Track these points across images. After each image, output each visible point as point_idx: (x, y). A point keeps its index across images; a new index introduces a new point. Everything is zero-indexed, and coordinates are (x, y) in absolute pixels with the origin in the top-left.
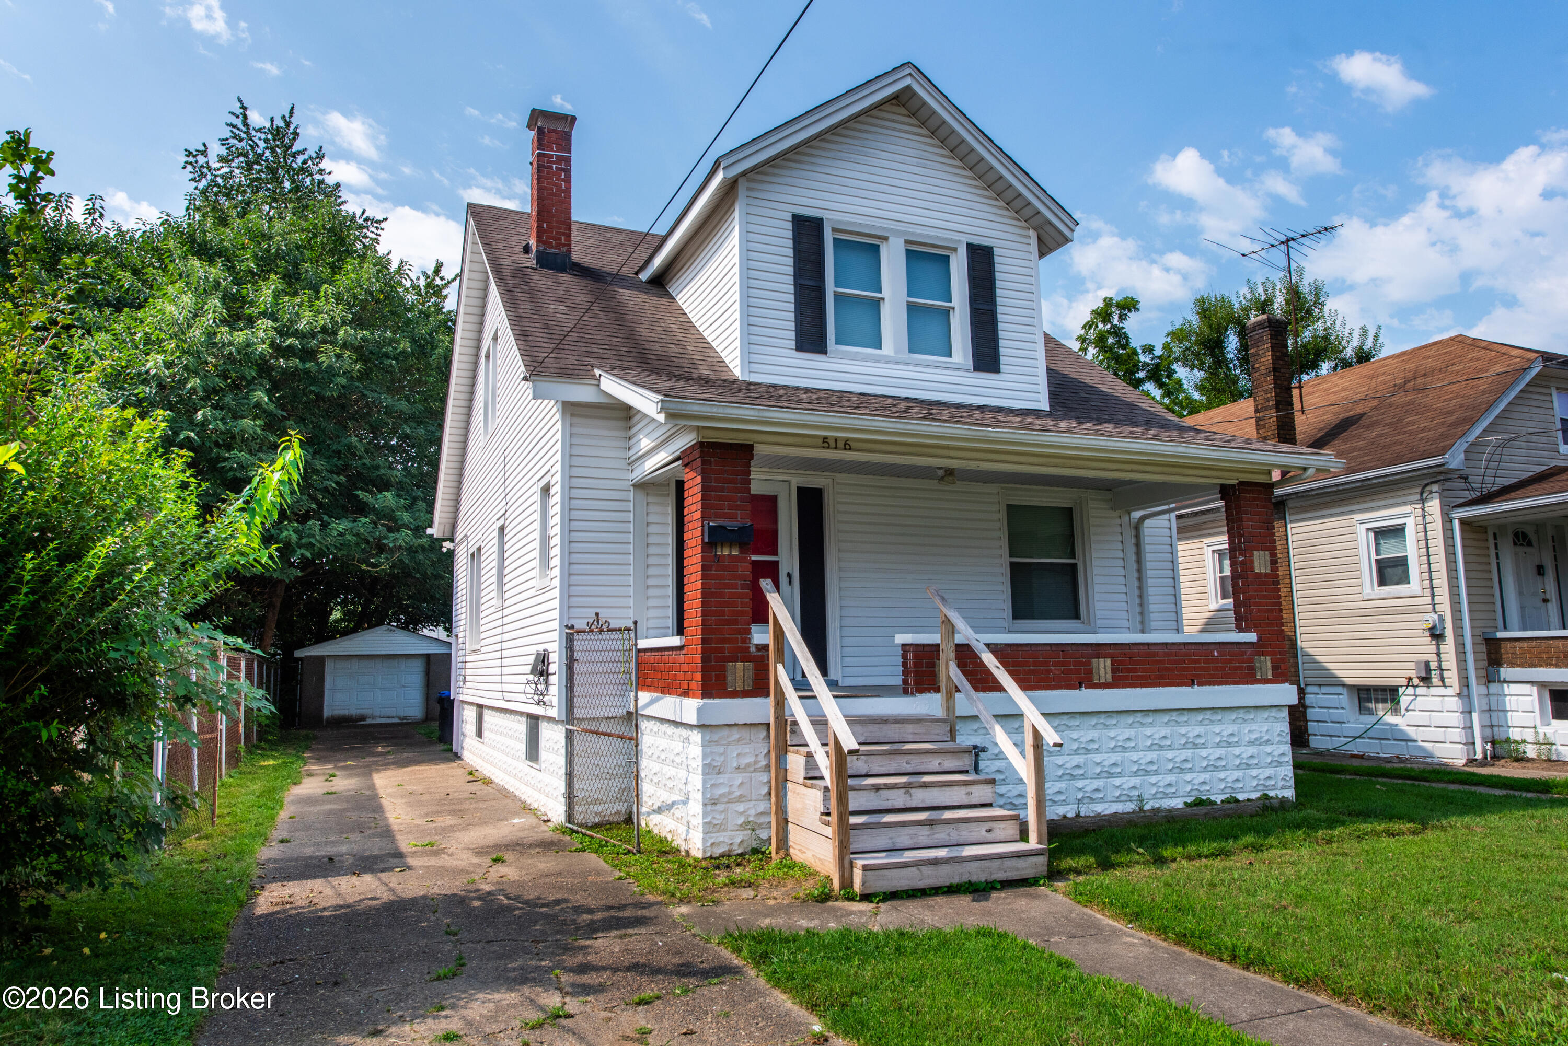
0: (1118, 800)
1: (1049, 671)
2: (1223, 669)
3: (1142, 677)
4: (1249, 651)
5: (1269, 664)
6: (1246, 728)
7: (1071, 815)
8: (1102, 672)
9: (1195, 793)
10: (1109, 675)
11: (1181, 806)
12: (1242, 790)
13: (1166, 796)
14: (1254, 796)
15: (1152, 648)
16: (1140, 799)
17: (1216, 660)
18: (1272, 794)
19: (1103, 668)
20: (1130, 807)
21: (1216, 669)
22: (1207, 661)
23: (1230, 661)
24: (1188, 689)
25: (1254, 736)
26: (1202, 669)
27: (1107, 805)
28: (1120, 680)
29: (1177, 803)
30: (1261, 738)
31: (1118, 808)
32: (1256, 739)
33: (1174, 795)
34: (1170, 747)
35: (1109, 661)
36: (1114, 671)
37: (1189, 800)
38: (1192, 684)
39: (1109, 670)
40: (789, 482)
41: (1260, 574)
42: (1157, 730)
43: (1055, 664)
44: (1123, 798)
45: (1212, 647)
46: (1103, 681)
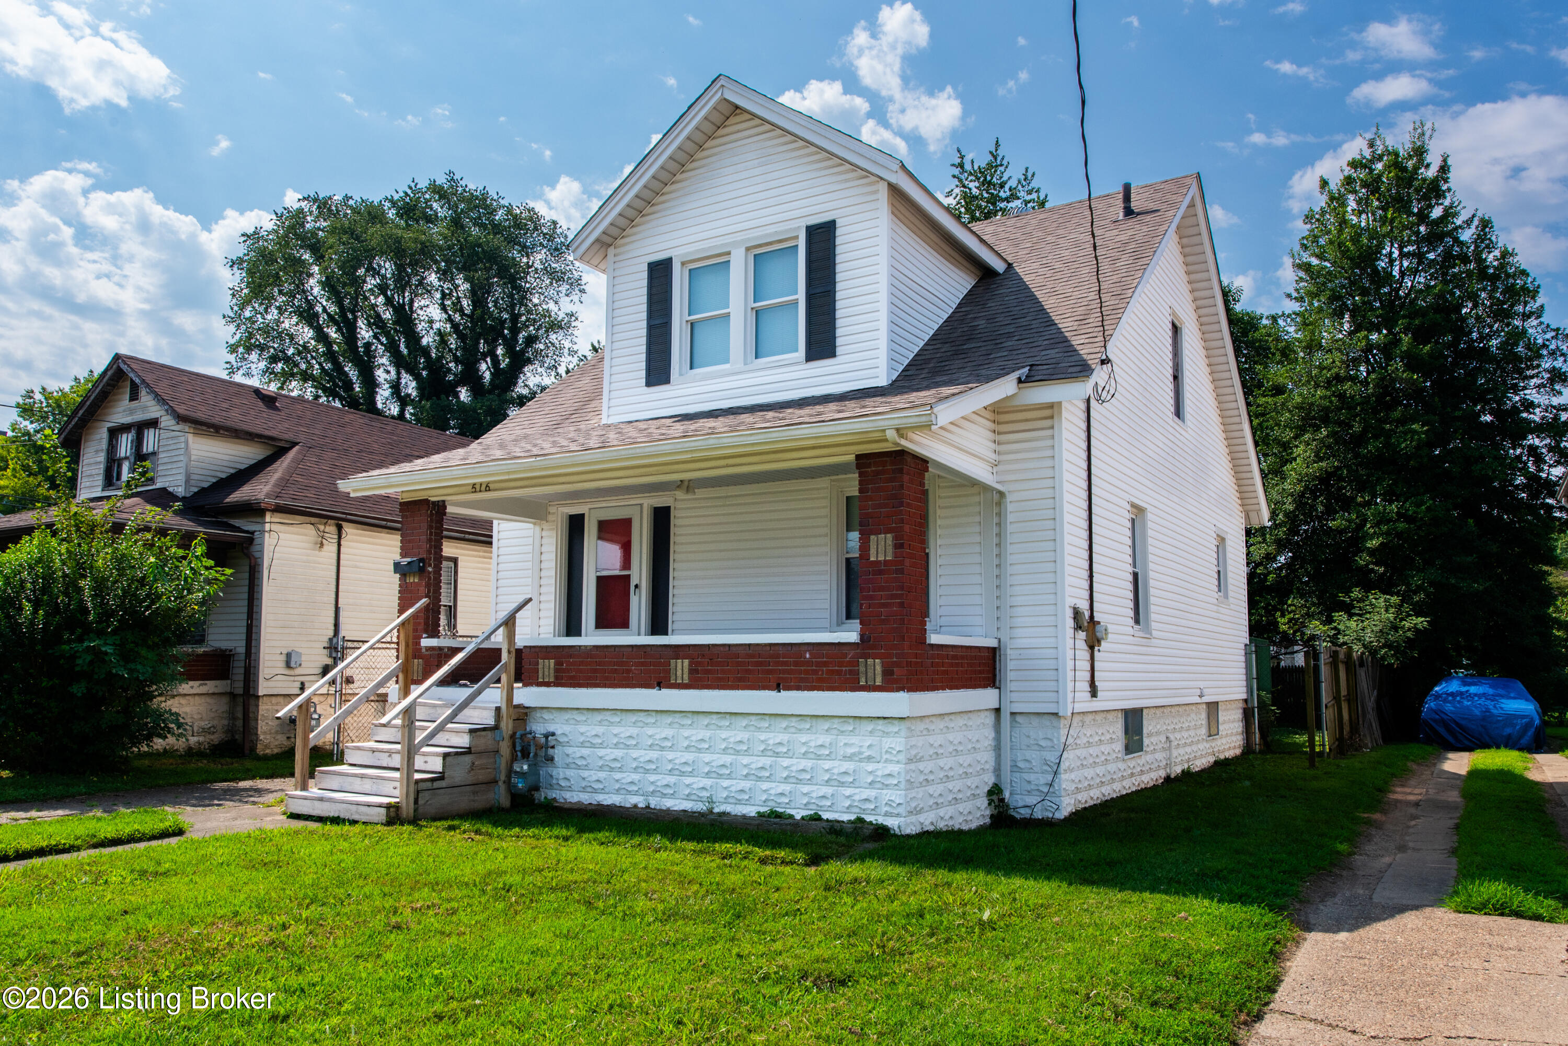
0: (688, 797)
1: (628, 671)
2: (815, 672)
3: (720, 679)
4: (852, 653)
5: (879, 669)
6: (843, 740)
7: (641, 805)
8: (679, 673)
9: (771, 804)
10: (686, 676)
11: (753, 814)
12: (830, 808)
13: (739, 802)
14: (845, 817)
15: (733, 649)
16: (710, 801)
17: (808, 663)
18: (868, 818)
19: (681, 668)
20: (701, 807)
21: (807, 672)
22: (796, 664)
23: (825, 664)
24: (773, 693)
25: (850, 751)
26: (789, 672)
27: (677, 802)
28: (698, 681)
29: (751, 811)
30: (860, 753)
31: (688, 806)
32: (854, 754)
33: (747, 802)
34: (747, 752)
35: (686, 662)
36: (691, 671)
37: (762, 810)
38: (778, 688)
39: (686, 670)
40: (641, 505)
41: (877, 563)
42: (736, 734)
43: (636, 664)
44: (693, 797)
45: (803, 648)
46: (679, 681)
